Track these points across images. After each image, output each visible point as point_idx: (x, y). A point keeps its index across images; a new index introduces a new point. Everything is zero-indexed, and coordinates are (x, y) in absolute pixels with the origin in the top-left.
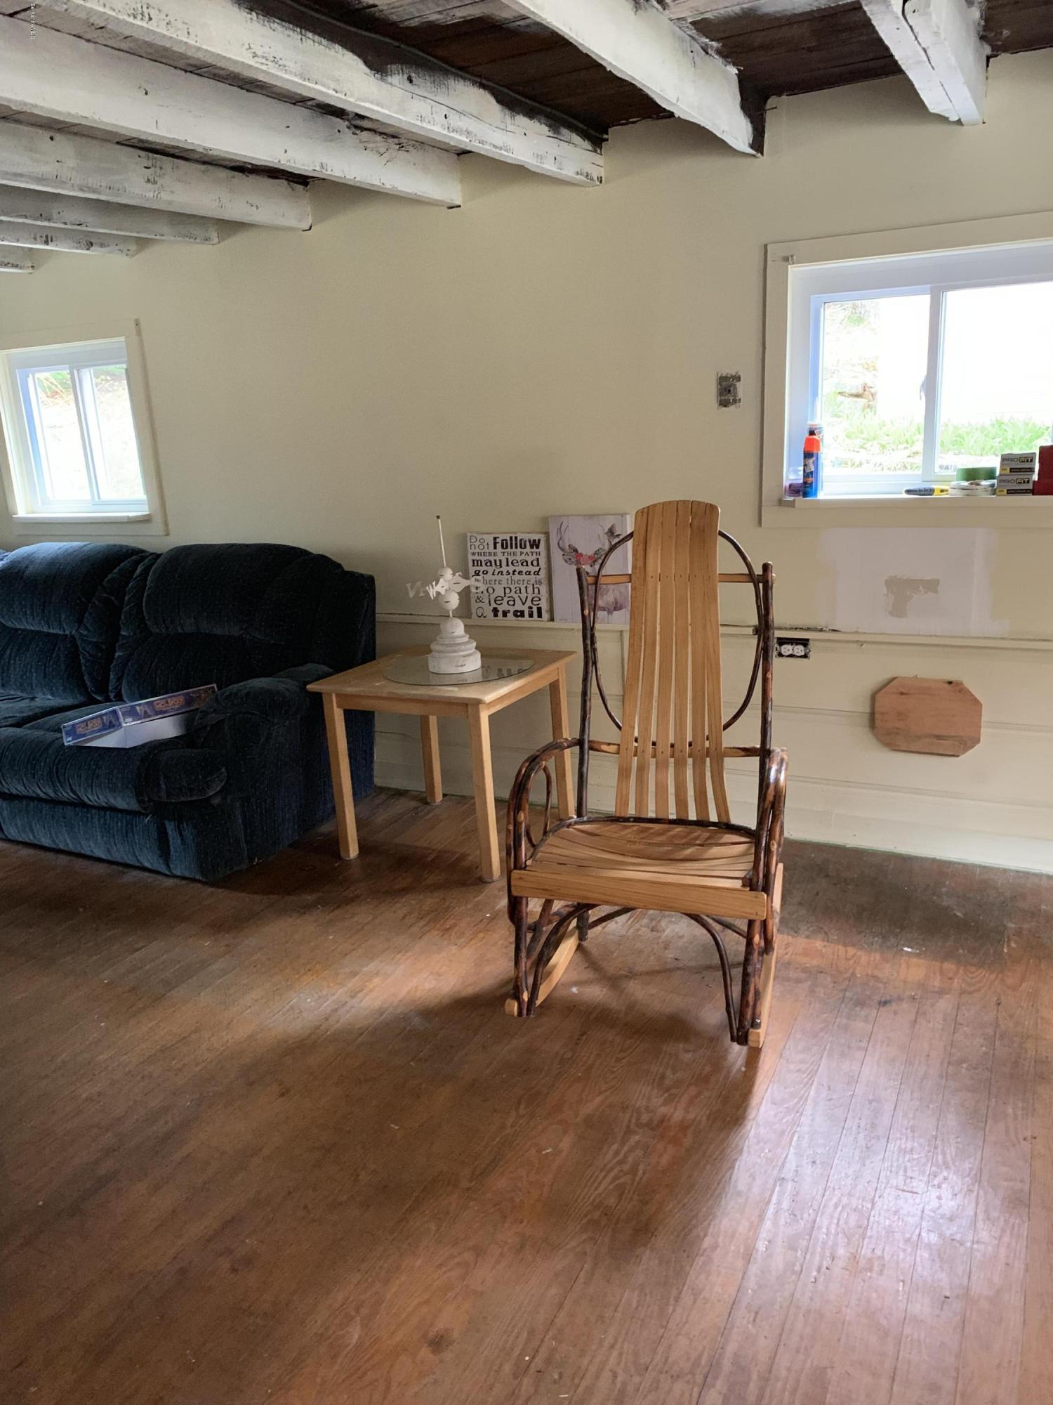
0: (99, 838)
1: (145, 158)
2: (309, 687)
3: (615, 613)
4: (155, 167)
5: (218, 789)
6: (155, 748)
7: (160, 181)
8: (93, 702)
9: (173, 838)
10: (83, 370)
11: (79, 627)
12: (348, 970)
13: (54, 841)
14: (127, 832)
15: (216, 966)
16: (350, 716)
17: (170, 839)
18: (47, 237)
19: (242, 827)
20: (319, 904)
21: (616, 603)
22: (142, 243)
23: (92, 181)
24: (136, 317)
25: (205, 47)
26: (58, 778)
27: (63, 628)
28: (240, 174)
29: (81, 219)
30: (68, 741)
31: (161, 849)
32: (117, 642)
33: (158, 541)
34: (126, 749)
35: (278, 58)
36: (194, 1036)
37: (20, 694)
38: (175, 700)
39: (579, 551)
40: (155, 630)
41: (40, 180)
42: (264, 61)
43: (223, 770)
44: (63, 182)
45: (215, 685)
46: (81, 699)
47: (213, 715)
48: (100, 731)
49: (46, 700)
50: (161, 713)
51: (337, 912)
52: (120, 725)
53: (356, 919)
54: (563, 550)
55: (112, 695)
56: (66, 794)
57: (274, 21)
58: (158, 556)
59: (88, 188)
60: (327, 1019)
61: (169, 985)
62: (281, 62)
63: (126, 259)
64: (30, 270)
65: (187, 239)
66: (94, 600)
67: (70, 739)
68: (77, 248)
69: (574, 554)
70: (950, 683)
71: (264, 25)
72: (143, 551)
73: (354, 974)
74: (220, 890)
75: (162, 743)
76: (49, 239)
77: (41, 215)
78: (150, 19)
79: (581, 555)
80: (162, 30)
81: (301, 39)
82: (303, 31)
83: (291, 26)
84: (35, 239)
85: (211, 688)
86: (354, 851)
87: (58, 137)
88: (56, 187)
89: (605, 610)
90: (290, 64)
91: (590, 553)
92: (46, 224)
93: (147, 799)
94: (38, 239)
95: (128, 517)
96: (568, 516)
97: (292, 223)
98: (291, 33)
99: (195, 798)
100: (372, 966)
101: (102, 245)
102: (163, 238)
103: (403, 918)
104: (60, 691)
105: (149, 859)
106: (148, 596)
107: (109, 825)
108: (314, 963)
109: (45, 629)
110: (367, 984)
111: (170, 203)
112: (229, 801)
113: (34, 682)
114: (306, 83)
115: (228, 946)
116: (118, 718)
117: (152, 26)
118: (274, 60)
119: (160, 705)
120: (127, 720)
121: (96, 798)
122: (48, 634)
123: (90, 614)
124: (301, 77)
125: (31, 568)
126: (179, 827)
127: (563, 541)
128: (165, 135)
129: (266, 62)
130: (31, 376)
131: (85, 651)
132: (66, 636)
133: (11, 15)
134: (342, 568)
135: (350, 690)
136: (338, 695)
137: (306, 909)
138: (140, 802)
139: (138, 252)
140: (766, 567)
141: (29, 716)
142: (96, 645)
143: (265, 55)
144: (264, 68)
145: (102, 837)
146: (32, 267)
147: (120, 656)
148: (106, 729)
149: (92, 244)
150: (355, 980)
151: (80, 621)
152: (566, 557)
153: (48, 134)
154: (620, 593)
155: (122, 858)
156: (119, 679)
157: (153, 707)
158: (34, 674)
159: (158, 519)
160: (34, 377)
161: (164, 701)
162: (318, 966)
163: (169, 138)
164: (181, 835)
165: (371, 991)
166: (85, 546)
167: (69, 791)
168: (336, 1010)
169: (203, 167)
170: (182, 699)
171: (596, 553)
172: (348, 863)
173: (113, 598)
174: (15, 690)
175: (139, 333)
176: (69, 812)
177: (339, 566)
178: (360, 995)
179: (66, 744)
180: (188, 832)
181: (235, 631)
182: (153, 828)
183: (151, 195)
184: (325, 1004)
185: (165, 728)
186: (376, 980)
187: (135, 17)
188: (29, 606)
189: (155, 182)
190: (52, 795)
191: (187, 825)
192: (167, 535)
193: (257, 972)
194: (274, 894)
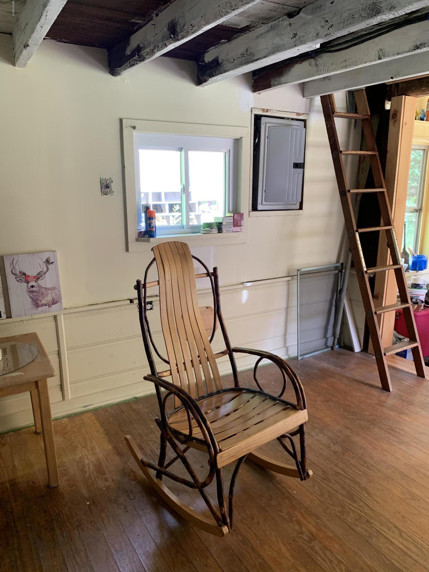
3: (53, 306)
21: (54, 300)
39: (27, 274)
54: (15, 275)
69: (24, 277)
70: (208, 308)
79: (29, 276)
89: (47, 305)
91: (35, 274)
96: (17, 254)
127: (15, 269)
140: (215, 269)
152: (18, 279)
154: (56, 294)
171: (38, 274)
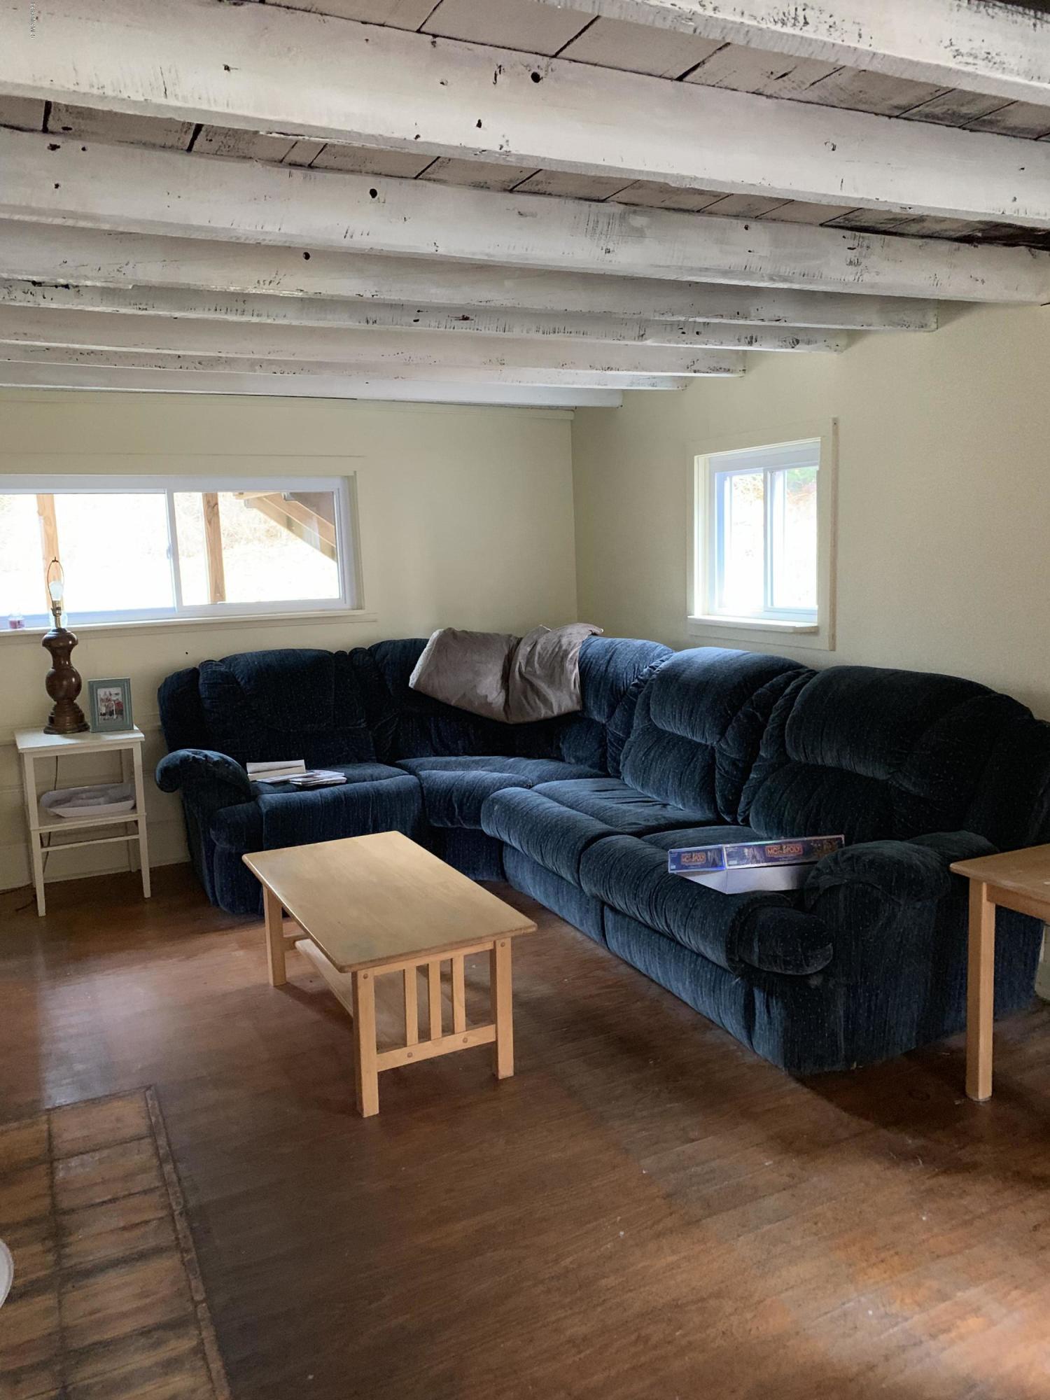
0: (687, 983)
1: (851, 238)
2: (954, 867)
4: (862, 247)
5: (820, 968)
6: (757, 901)
7: (864, 262)
8: (719, 821)
9: (760, 1012)
10: (777, 473)
11: (720, 740)
12: (935, 1284)
13: (647, 969)
14: (714, 987)
15: (772, 1202)
16: (1003, 914)
17: (757, 1012)
18: (752, 338)
19: (842, 1020)
20: (921, 1156)
22: (853, 336)
23: (785, 270)
24: (836, 416)
25: (881, 51)
26: (656, 908)
27: (705, 737)
28: (967, 245)
29: (781, 314)
30: (672, 868)
31: (745, 1017)
32: (753, 763)
33: (820, 656)
34: (725, 894)
35: (993, 54)
36: (712, 1303)
37: (655, 797)
38: (792, 847)
40: (794, 756)
41: (725, 273)
42: (971, 60)
43: (830, 946)
44: (753, 273)
45: (842, 837)
46: (709, 815)
47: (828, 877)
48: (702, 866)
49: (678, 809)
50: (772, 860)
51: (943, 1180)
52: (722, 866)
53: (964, 1202)
55: (740, 819)
56: (661, 925)
57: (994, 5)
58: (813, 673)
59: (780, 276)
60: (887, 1358)
61: (711, 1208)
62: (997, 59)
63: (835, 355)
64: (741, 374)
65: (899, 327)
66: (739, 714)
67: (674, 867)
68: (782, 347)
71: (978, 12)
72: (802, 667)
73: (943, 1296)
74: (806, 1090)
75: (766, 897)
76: (754, 340)
77: (738, 313)
78: (806, 23)
80: (822, 36)
81: (1035, 25)
82: (1039, 14)
83: (1020, 9)
84: (739, 340)
85: (837, 839)
86: (984, 1091)
87: (754, 225)
88: (744, 280)
90: (1012, 62)
92: (741, 322)
93: (737, 959)
94: (743, 340)
95: (794, 628)
97: (1027, 296)
98: (1019, 18)
99: (790, 972)
100: (972, 1294)
101: (809, 343)
102: (871, 328)
103: (1036, 1228)
104: (691, 804)
105: (732, 1023)
106: (793, 717)
107: (699, 972)
108: (892, 1252)
109: (689, 736)
110: (959, 1322)
111: (872, 286)
112: (830, 985)
113: (670, 788)
114: (1035, 83)
115: (791, 1176)
116: (721, 859)
117: (808, 33)
118: (988, 57)
119: (772, 851)
120: (731, 863)
121: (687, 940)
122: (690, 742)
123: (733, 727)
124: (1026, 76)
125: (687, 672)
126: (767, 1001)
128: (850, 195)
129: (975, 62)
130: (728, 479)
131: (721, 766)
132: (707, 746)
133: (680, 79)
134: (1031, 715)
135: (1008, 883)
136: (992, 888)
137: (903, 1157)
138: (730, 960)
139: (848, 346)
141: (653, 826)
142: (734, 763)
143: (974, 51)
144: (970, 69)
145: (690, 982)
146: (744, 370)
147: (754, 778)
148: (708, 867)
149: (798, 342)
150: (943, 1306)
151: (722, 734)
153: (740, 224)
155: (707, 1013)
156: (749, 804)
157: (764, 851)
158: (671, 781)
159: (825, 633)
160: (731, 480)
161: (776, 848)
162: (896, 1258)
163: (856, 199)
164: (769, 1012)
165: (962, 1338)
166: (744, 654)
167: (664, 924)
168: (903, 1349)
169: (919, 242)
170: (799, 847)
172: (974, 1105)
173: (758, 714)
174: (652, 793)
175: (836, 433)
176: (664, 943)
177: (1025, 711)
178: (942, 1337)
179: (670, 872)
180: (776, 1011)
181: (881, 775)
182: (741, 993)
183: (851, 278)
184: (891, 1331)
185: (775, 879)
186: (973, 1322)
187: (784, 23)
188: (677, 711)
189: (858, 264)
190: (649, 922)
191: (777, 1004)
192: (833, 649)
193: (816, 1234)
194: (867, 1119)
